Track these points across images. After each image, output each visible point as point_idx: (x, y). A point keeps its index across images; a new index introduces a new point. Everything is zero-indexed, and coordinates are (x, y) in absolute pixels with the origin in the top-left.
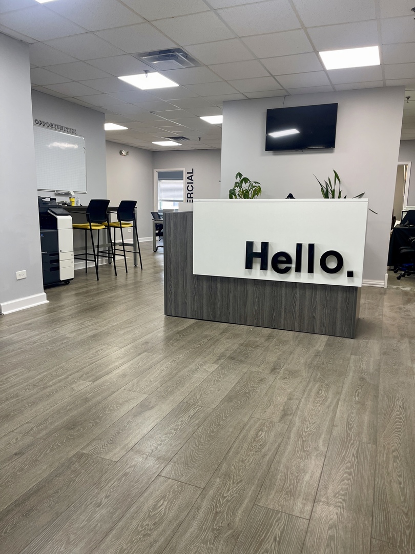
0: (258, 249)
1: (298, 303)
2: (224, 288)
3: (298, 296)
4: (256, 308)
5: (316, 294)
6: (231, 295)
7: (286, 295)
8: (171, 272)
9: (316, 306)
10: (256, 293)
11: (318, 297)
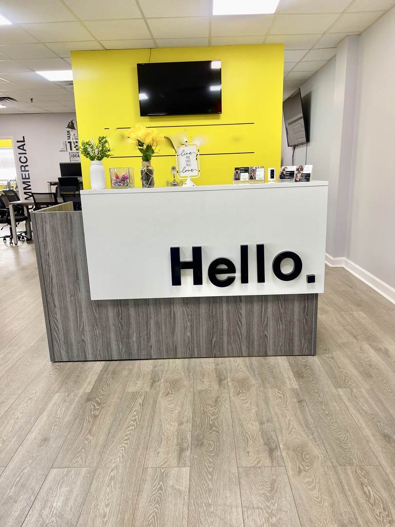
0: (187, 256)
1: (244, 321)
2: (141, 313)
3: (243, 312)
4: (189, 334)
5: (267, 307)
6: (152, 322)
7: (228, 312)
8: (53, 300)
9: (267, 322)
10: (188, 315)
11: (270, 310)
